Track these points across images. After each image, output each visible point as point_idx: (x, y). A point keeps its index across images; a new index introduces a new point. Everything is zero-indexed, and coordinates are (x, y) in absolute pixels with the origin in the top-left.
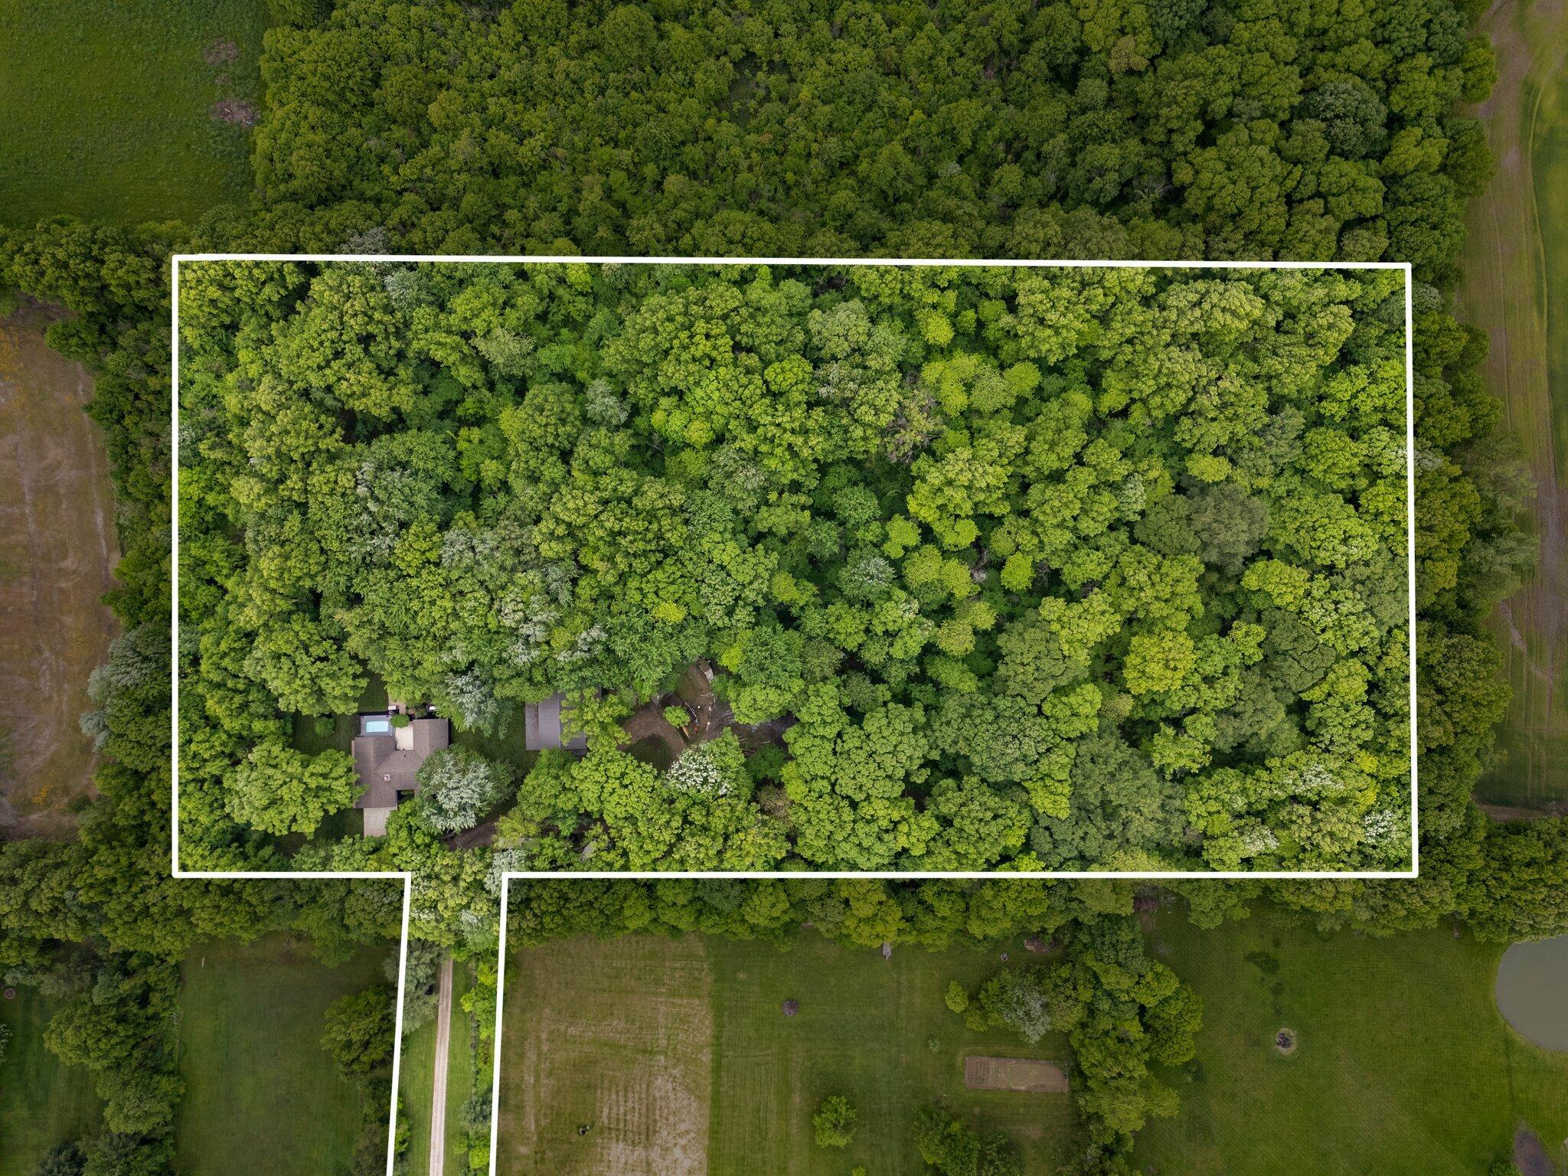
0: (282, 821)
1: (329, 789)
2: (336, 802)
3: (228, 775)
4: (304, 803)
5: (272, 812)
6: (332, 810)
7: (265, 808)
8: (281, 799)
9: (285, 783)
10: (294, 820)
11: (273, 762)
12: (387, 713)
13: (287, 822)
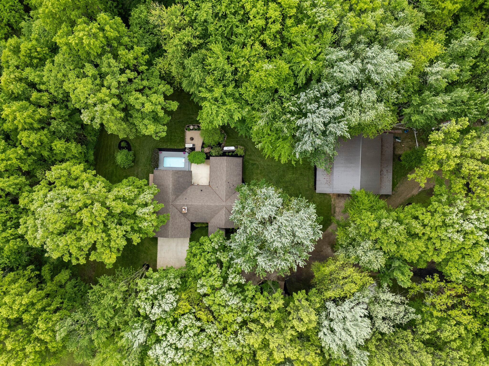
0: (80, 249)
1: (134, 216)
2: (140, 230)
3: (25, 194)
4: (106, 230)
5: (69, 238)
6: (136, 239)
7: (62, 233)
8: (81, 223)
9: (86, 206)
10: (94, 248)
11: (73, 183)
12: (183, 150)
13: (86, 249)
